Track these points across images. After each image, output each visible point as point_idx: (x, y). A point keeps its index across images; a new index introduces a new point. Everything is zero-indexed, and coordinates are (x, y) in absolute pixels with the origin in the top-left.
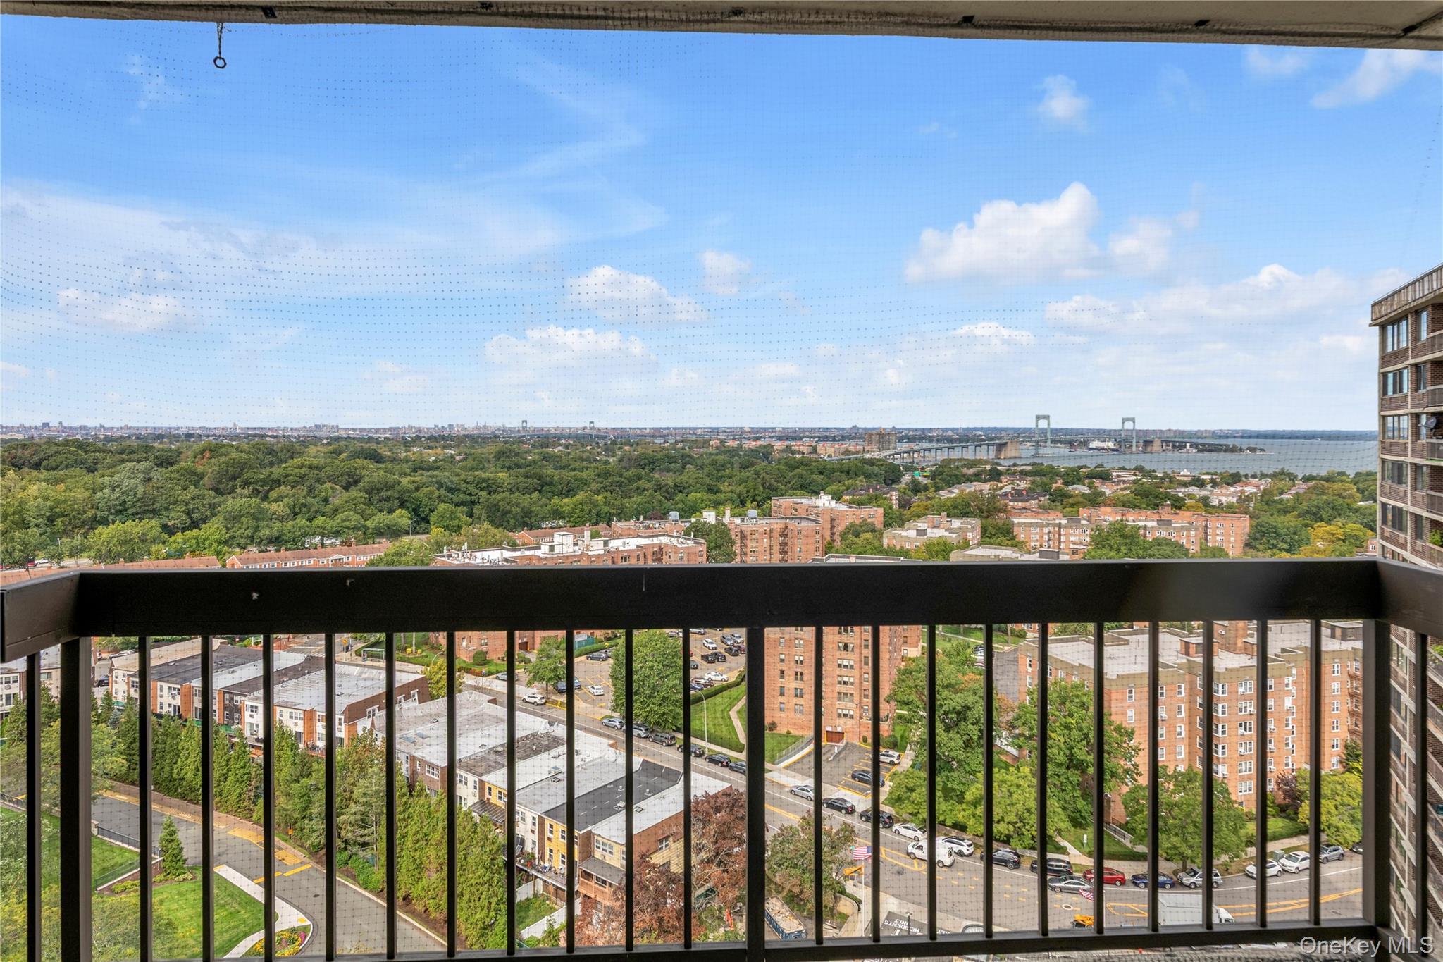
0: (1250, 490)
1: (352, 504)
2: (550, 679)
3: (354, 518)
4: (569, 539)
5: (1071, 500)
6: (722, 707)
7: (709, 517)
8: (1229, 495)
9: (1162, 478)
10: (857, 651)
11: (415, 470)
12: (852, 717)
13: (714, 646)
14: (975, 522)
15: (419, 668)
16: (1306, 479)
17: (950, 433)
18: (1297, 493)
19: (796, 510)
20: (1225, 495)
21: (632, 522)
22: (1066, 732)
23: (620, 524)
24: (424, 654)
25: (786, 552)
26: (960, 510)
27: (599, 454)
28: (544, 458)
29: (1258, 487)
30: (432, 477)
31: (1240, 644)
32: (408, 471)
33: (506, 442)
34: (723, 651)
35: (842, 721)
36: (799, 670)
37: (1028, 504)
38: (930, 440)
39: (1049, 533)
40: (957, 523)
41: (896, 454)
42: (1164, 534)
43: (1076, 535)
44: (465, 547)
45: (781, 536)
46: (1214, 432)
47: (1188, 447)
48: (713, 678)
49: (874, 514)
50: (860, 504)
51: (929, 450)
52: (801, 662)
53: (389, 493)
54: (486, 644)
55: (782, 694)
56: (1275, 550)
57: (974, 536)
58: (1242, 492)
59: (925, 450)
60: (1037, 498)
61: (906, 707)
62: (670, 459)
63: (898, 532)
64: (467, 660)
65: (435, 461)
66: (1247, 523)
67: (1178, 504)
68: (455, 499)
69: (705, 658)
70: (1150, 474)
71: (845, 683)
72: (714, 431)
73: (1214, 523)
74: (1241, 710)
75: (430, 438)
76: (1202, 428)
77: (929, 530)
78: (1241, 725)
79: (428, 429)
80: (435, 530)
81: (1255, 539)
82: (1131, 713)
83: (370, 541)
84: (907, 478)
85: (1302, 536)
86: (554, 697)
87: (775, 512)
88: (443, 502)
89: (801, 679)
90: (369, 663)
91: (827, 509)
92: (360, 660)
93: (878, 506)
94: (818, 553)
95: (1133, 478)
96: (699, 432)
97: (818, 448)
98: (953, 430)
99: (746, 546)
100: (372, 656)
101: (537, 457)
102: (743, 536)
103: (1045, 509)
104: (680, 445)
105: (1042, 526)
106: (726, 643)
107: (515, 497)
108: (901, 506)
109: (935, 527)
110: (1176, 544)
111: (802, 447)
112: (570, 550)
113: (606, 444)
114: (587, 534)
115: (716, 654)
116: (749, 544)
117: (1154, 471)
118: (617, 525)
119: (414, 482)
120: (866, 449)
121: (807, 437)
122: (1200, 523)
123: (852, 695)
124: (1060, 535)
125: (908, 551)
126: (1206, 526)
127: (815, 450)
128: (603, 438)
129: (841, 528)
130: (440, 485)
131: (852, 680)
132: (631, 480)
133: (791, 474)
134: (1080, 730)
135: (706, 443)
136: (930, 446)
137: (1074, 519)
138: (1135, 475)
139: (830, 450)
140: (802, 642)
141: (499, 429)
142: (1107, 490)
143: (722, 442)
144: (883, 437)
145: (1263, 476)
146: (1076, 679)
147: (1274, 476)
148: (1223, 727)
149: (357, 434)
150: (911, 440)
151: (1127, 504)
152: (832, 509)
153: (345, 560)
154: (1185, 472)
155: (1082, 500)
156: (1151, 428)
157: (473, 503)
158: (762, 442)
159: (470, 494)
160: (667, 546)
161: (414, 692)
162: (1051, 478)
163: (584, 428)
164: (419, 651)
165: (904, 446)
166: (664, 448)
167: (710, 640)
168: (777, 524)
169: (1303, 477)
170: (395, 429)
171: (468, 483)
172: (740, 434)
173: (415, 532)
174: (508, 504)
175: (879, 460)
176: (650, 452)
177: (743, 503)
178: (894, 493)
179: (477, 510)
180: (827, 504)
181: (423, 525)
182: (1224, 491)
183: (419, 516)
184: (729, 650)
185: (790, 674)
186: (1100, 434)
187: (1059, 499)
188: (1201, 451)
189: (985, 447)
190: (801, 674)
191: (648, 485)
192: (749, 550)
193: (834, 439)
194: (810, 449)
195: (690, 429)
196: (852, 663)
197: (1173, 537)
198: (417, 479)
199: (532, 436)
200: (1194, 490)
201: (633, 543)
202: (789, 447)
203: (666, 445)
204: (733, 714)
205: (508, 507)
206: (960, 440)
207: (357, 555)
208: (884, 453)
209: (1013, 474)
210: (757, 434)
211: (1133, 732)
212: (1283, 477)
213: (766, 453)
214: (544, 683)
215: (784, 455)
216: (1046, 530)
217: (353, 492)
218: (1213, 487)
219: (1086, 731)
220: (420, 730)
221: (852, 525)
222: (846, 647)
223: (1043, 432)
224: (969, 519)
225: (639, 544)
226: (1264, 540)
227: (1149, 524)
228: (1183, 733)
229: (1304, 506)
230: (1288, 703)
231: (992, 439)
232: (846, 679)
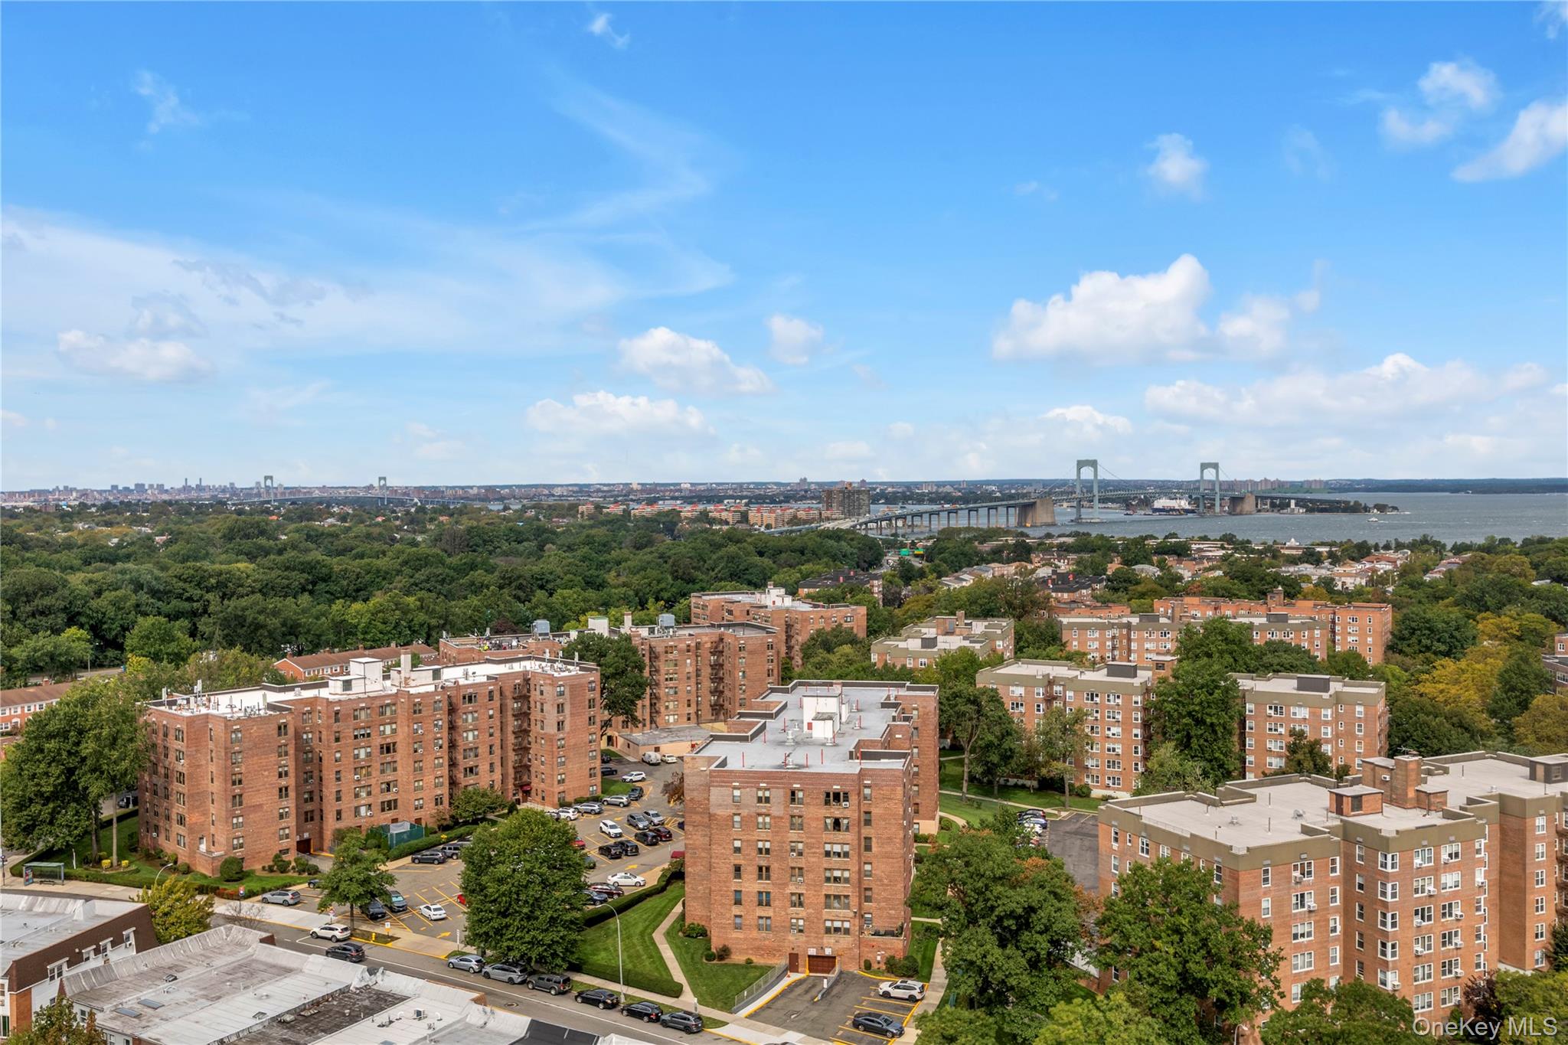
0: (1383, 567)
2: (358, 897)
4: (376, 668)
5: (1140, 588)
6: (640, 927)
7: (599, 625)
8: (1357, 575)
9: (1261, 552)
10: (854, 829)
11: (87, 562)
12: (847, 931)
13: (618, 831)
14: (1006, 624)
15: (134, 892)
16: (1458, 550)
17: (948, 489)
18: (1450, 571)
19: (730, 612)
20: (1349, 575)
21: (473, 638)
22: (1176, 938)
23: (455, 642)
24: (133, 867)
25: (721, 679)
26: (982, 605)
27: (399, 529)
28: (309, 537)
29: (1394, 562)
30: (123, 572)
31: (1411, 794)
32: (78, 563)
33: (240, 512)
34: (632, 839)
35: (829, 940)
36: (763, 863)
37: (1077, 594)
38: (920, 499)
39: (1114, 637)
40: (979, 627)
41: (871, 522)
42: (1278, 636)
43: (1151, 641)
44: (198, 687)
45: (713, 654)
46: (1327, 482)
47: (1293, 505)
48: (622, 882)
49: (853, 616)
50: (831, 600)
51: (920, 515)
52: (768, 851)
53: (49, 602)
54: (241, 846)
55: (738, 902)
56: (1428, 654)
57: (1004, 645)
58: (1374, 571)
59: (913, 515)
60: (1089, 586)
61: (938, 913)
62: (518, 536)
63: (892, 642)
64: (208, 874)
65: (119, 546)
66: (1389, 617)
67: (1293, 591)
68: (166, 608)
69: (605, 851)
70: (1244, 546)
71: (836, 880)
72: (583, 490)
73: (1344, 615)
74: (1416, 890)
75: (107, 507)
76: (1311, 478)
77: (940, 638)
78: (1417, 912)
79: (100, 492)
80: (133, 659)
81: (1403, 639)
82: (1266, 903)
83: (19, 683)
84: (891, 559)
85: (1467, 634)
86: (364, 928)
87: (697, 617)
88: (145, 614)
89: (768, 878)
91: (779, 611)
93: (857, 604)
94: (771, 680)
95: (1221, 553)
96: (558, 492)
97: (751, 514)
98: (952, 484)
99: (657, 671)
101: (297, 535)
102: (654, 656)
103: (1105, 602)
104: (531, 513)
105: (1101, 627)
106: (636, 826)
107: (273, 603)
108: (887, 602)
109: (947, 634)
110: (1298, 649)
111: (725, 513)
112: (378, 687)
113: (407, 513)
114: (406, 659)
115: (622, 843)
116: (664, 668)
117: (1249, 542)
118: (449, 644)
119: (91, 581)
120: (825, 514)
121: (731, 497)
122: (1325, 616)
123: (847, 897)
124: (1129, 640)
125: (911, 671)
126: (1333, 622)
127: (744, 517)
128: (402, 503)
129: (801, 639)
130: (139, 586)
131: (846, 874)
132: (462, 571)
133: (714, 557)
134: (1196, 933)
135: (573, 508)
136: (918, 508)
137: (1149, 617)
138: (1223, 548)
139: (769, 517)
140: (768, 819)
141: (223, 490)
142: (1186, 571)
143: (598, 508)
144: (850, 497)
145: (1399, 546)
146: (1186, 858)
147: (1413, 546)
148: (1393, 916)
150: (891, 499)
151: (1221, 592)
152: (787, 610)
154: (1293, 542)
155: (1153, 586)
156: (1241, 478)
157: (194, 614)
158: (664, 505)
159: (190, 599)
160: (534, 673)
161: (130, 932)
162: (1104, 555)
163: (371, 487)
164: (125, 863)
165: (881, 509)
166: (505, 518)
167: (610, 823)
168: (706, 636)
169: (1454, 547)
170: (40, 493)
171: (185, 581)
172: (624, 494)
173: (97, 665)
174: (260, 612)
175: (847, 531)
176: (482, 524)
177: (643, 605)
178: (876, 582)
179: (204, 625)
180: (779, 603)
181: (111, 653)
182: (1348, 569)
183: (102, 638)
184: (642, 837)
185: (749, 872)
186: (1166, 488)
187: (1123, 587)
188: (1310, 510)
189: (1002, 510)
190: (768, 869)
191: (488, 579)
192: (662, 679)
193: (772, 500)
194: (738, 517)
195: (545, 486)
196: (846, 848)
197: (1291, 639)
198: (97, 576)
199: (282, 502)
200: (1306, 569)
201: (482, 672)
202: (704, 516)
203: (507, 513)
204: (659, 936)
205: (261, 618)
206: (965, 499)
208: (856, 520)
209: (1048, 550)
210: (652, 493)
211: (1270, 931)
212: (1425, 547)
213: (669, 523)
214: (348, 904)
215: (699, 526)
216: (1109, 634)
218: (1332, 564)
219: (1204, 935)
220: (148, 994)
221: (819, 632)
222: (837, 824)
223: (1088, 486)
224: (996, 621)
225: (490, 673)
226: (1414, 640)
227: (1257, 621)
228: (1339, 928)
229: (1462, 589)
230: (1479, 876)
231: (1012, 497)
232: (837, 874)
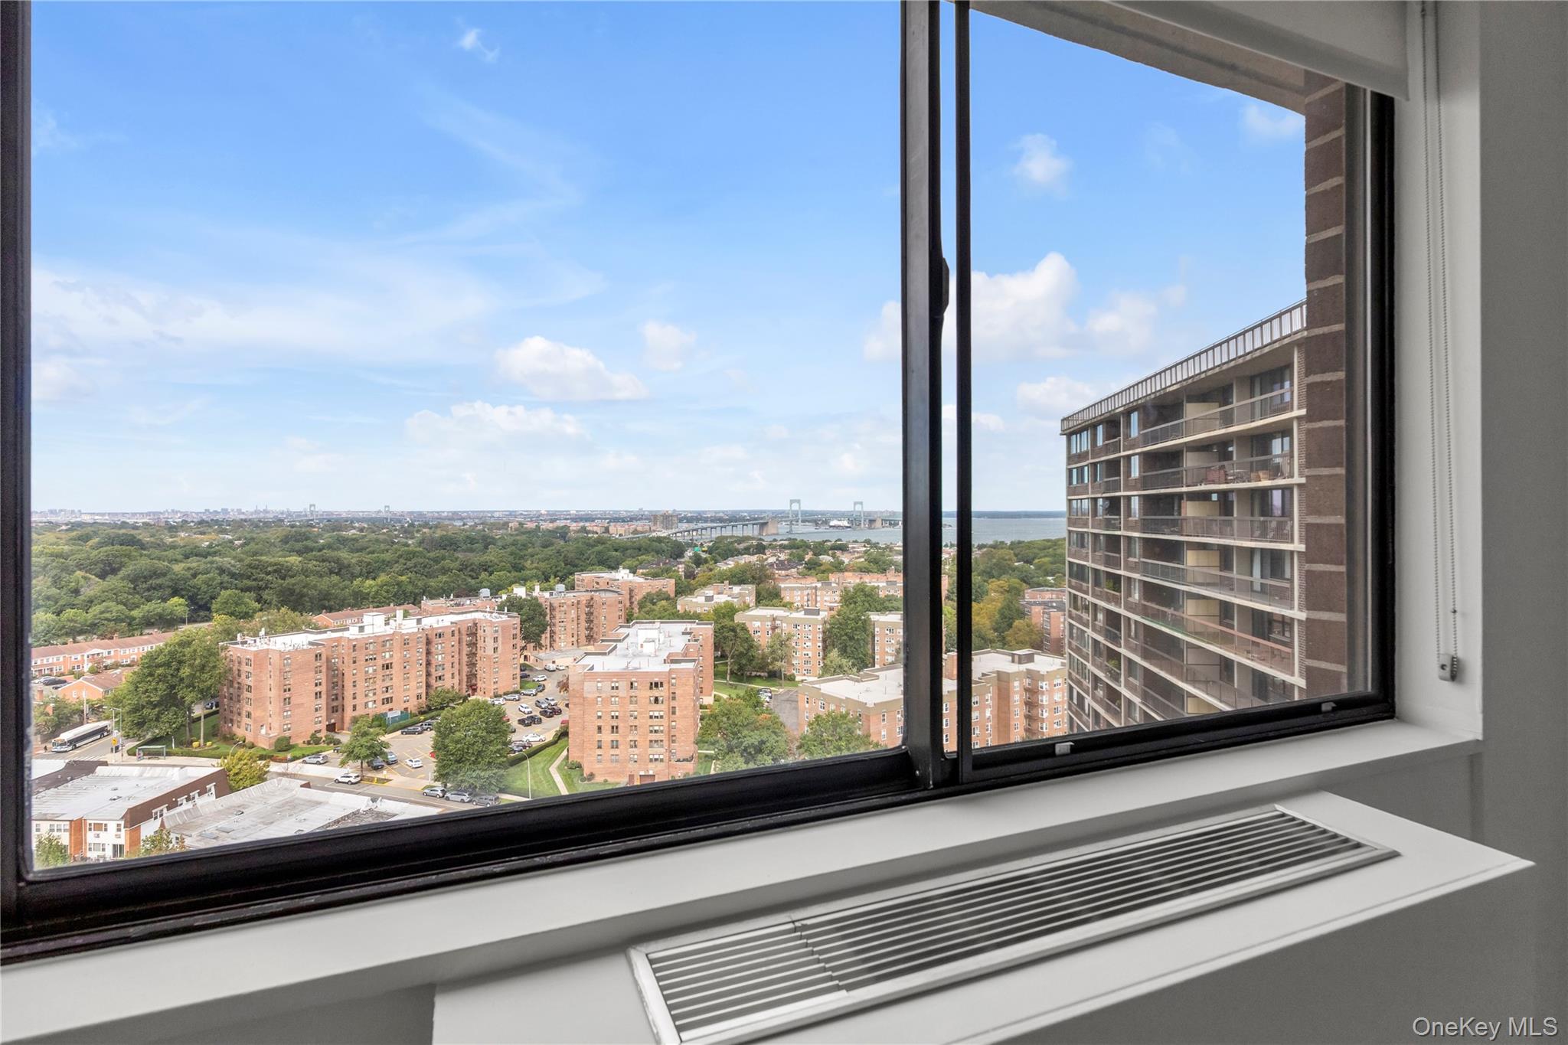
1: (115, 595)
2: (366, 757)
3: (116, 609)
4: (380, 619)
5: (822, 568)
6: (542, 765)
7: (520, 591)
9: (884, 549)
10: (666, 702)
11: (187, 557)
12: (662, 760)
13: (530, 710)
14: (751, 588)
15: (215, 761)
17: (721, 514)
19: (598, 583)
21: (442, 600)
23: (431, 602)
24: (215, 746)
25: (592, 621)
26: (738, 578)
27: (397, 536)
28: (339, 541)
29: (949, 554)
30: (212, 562)
32: (180, 557)
33: (292, 526)
34: (538, 714)
35: (652, 765)
36: (615, 724)
37: (789, 571)
38: (706, 520)
39: (808, 594)
40: (736, 589)
41: (677, 533)
43: (827, 596)
44: (262, 633)
45: (587, 607)
48: (532, 739)
49: (668, 585)
50: (655, 576)
51: (706, 529)
52: (617, 717)
53: (159, 581)
54: (289, 729)
55: (600, 747)
57: (751, 599)
59: (702, 529)
60: (796, 567)
61: (712, 747)
62: (472, 541)
63: (689, 598)
64: (266, 747)
65: (210, 547)
68: (240, 585)
69: (522, 722)
70: (875, 546)
71: (656, 731)
72: (512, 514)
75: (201, 522)
77: (715, 596)
79: (197, 513)
80: (217, 616)
83: (136, 633)
84: (689, 553)
86: (370, 775)
87: (578, 586)
88: (226, 588)
89: (617, 732)
90: (146, 761)
91: (626, 582)
92: (133, 759)
93: (670, 578)
94: (620, 621)
95: (864, 549)
96: (496, 515)
97: (611, 529)
98: (723, 512)
99: (554, 617)
100: (149, 754)
101: (331, 540)
102: (552, 608)
103: (804, 576)
104: (480, 527)
105: (802, 589)
106: (540, 707)
107: (313, 581)
108: (687, 577)
109: (719, 593)
111: (595, 527)
112: (381, 630)
113: (403, 527)
114: (400, 613)
115: (532, 717)
116: (558, 615)
118: (427, 603)
119: (189, 568)
120: (653, 528)
121: (599, 518)
123: (662, 741)
124: (816, 595)
125: (699, 614)
127: (607, 530)
128: (399, 521)
129: (638, 598)
130: (222, 571)
131: (662, 728)
132: (436, 561)
133: (589, 552)
135: (506, 525)
136: (705, 525)
137: (826, 583)
138: (865, 546)
139: (621, 531)
140: (617, 699)
141: (282, 513)
142: (846, 559)
143: (521, 524)
144: (667, 519)
146: (843, 710)
149: (106, 519)
150: (689, 520)
151: (863, 570)
152: (630, 582)
153: (105, 654)
155: (829, 567)
156: (874, 510)
157: (260, 588)
158: (561, 523)
159: (256, 579)
160: (480, 620)
161: (211, 786)
162: (804, 550)
163: (379, 512)
164: (209, 743)
165: (684, 526)
166: (463, 530)
167: (525, 705)
168: (583, 597)
169: (978, 546)
170: (154, 513)
171: (253, 568)
172: (537, 516)
173: (192, 620)
174: (304, 587)
175: (665, 538)
176: (450, 533)
177: (547, 580)
178: (680, 566)
179: (266, 595)
180: (626, 578)
181: (202, 613)
183: (196, 604)
184: (544, 713)
185: (606, 729)
186: (836, 515)
187: (813, 567)
189: (750, 526)
190: (617, 727)
191: (452, 565)
192: (557, 621)
193: (623, 520)
194: (603, 530)
195: (488, 512)
196: (662, 713)
197: (898, 593)
198: (194, 565)
199: (321, 520)
201: (447, 620)
202: (583, 529)
203: (466, 527)
204: (553, 770)
205: (305, 590)
206: (730, 520)
207: (121, 647)
208: (670, 532)
209: (774, 547)
210: (553, 517)
213: (563, 533)
214: (360, 761)
215: (580, 534)
216: (806, 592)
217: (112, 581)
220: (223, 824)
221: (648, 594)
222: (656, 700)
223: (795, 513)
224: (746, 586)
225: (453, 621)
227: (881, 585)
230: (988, 714)
231: (755, 519)
232: (656, 728)
